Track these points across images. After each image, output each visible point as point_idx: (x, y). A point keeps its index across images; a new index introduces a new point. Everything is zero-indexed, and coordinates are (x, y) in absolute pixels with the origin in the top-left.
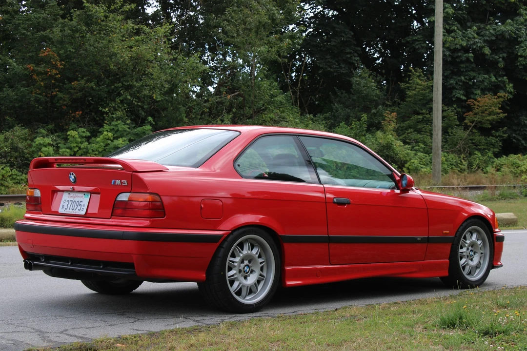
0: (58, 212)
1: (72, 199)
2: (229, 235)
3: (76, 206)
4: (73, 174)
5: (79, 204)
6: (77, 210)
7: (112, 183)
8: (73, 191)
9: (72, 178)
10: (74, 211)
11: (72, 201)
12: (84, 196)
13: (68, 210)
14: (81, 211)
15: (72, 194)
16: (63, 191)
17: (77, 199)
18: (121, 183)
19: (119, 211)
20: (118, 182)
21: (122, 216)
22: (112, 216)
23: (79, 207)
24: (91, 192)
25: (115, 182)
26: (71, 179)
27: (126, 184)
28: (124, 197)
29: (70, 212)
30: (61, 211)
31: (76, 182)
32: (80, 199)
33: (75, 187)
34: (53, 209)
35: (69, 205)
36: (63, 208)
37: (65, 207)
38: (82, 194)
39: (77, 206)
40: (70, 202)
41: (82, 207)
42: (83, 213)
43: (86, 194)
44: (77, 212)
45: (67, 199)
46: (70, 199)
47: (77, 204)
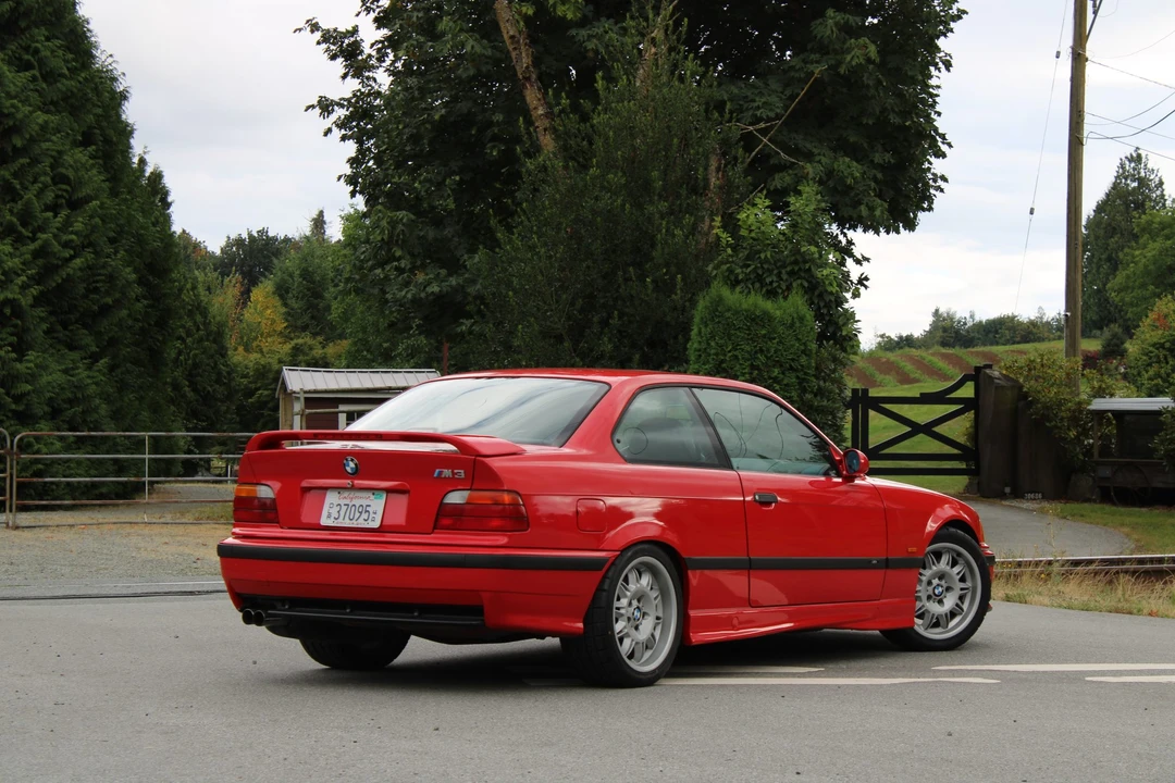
0: (319, 524)
1: (347, 502)
2: (617, 557)
3: (357, 514)
4: (352, 460)
5: (364, 510)
6: (361, 520)
7: (436, 475)
8: (353, 488)
9: (350, 466)
10: (354, 521)
11: (347, 505)
12: (372, 497)
13: (341, 520)
14: (369, 521)
15: (346, 494)
16: (326, 489)
17: (357, 502)
18: (453, 474)
19: (446, 521)
20: (447, 473)
21: (454, 529)
22: (435, 528)
23: (365, 516)
24: (388, 491)
25: (440, 473)
26: (349, 469)
27: (463, 475)
28: (456, 498)
29: (347, 523)
30: (324, 521)
31: (356, 474)
32: (365, 503)
33: (356, 482)
34: (306, 518)
35: (342, 513)
36: (329, 516)
37: (333, 516)
38: (370, 494)
39: (361, 513)
40: (344, 508)
41: (372, 515)
42: (376, 524)
43: (376, 492)
44: (361, 524)
45: (336, 501)
46: (342, 502)
47: (361, 509)
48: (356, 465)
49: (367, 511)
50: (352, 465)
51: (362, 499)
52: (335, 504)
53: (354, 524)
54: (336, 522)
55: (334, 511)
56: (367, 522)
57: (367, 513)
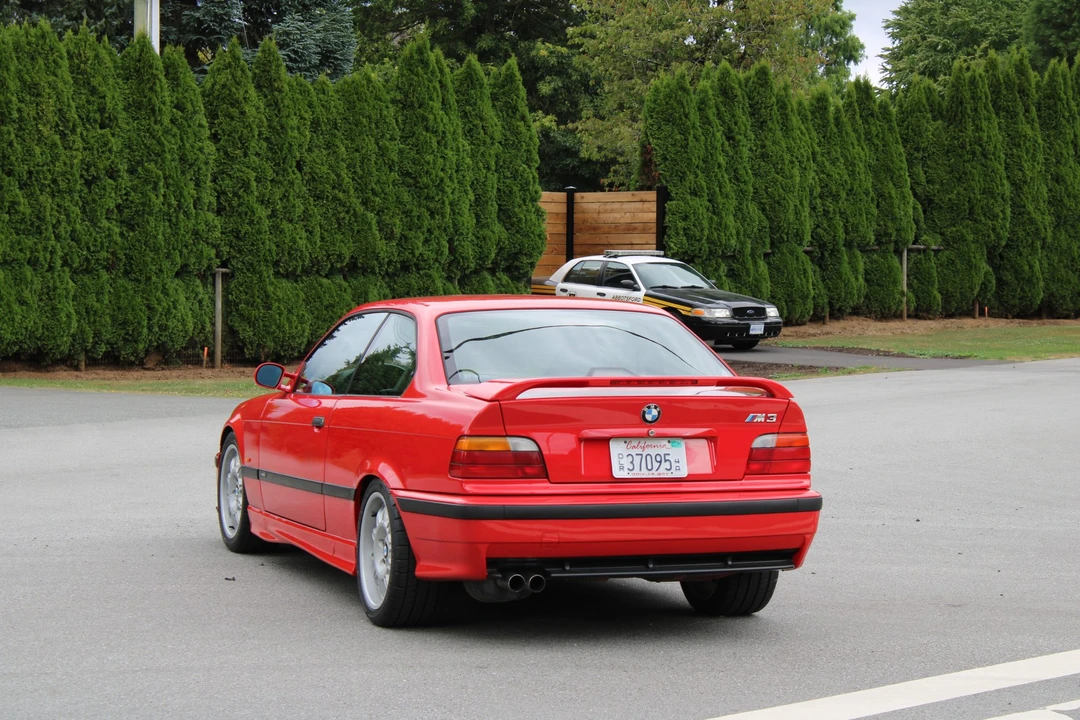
0: (612, 477)
1: (640, 451)
3: (656, 465)
4: (656, 407)
5: (663, 459)
6: (662, 470)
7: (748, 420)
9: (652, 414)
10: (654, 471)
11: (641, 455)
12: (668, 445)
13: (636, 471)
14: (673, 470)
15: (635, 443)
17: (652, 451)
18: (767, 418)
20: (762, 417)
21: (763, 473)
22: (746, 474)
23: (666, 466)
24: (686, 438)
25: (755, 418)
27: (776, 420)
28: (760, 442)
29: (645, 474)
30: (619, 474)
31: (657, 421)
32: (662, 452)
35: (636, 464)
36: (622, 468)
37: (626, 467)
38: (664, 442)
39: (660, 462)
41: (674, 465)
42: (683, 473)
43: (672, 440)
44: (663, 473)
45: (625, 451)
46: (634, 452)
47: (658, 459)
48: (659, 412)
49: (666, 461)
50: (655, 412)
51: (658, 448)
52: (625, 455)
53: (654, 474)
54: (631, 473)
55: (626, 462)
56: (670, 472)
57: (668, 463)
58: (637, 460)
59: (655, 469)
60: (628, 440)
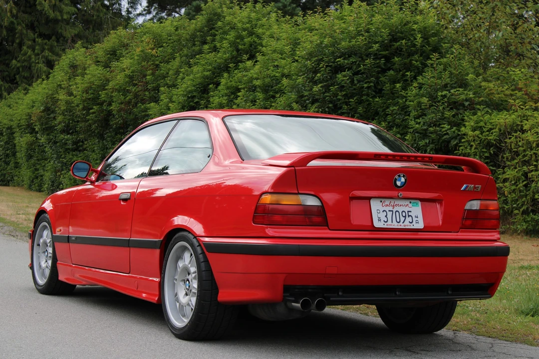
0: (372, 227)
1: (391, 208)
3: (402, 219)
4: (403, 176)
5: (407, 215)
6: (407, 223)
7: (462, 189)
10: (401, 223)
11: (392, 211)
12: (410, 205)
13: (390, 222)
14: (414, 223)
15: (387, 202)
17: (400, 209)
18: (475, 188)
20: (471, 186)
21: (472, 228)
22: (461, 228)
23: (409, 219)
24: (423, 200)
25: (467, 187)
26: (398, 183)
27: (480, 190)
29: (395, 225)
30: (378, 224)
32: (406, 209)
33: (401, 193)
34: (356, 222)
35: (389, 217)
36: (379, 220)
37: (383, 220)
38: (408, 202)
39: (405, 217)
41: (415, 219)
42: (421, 225)
43: (412, 201)
44: (407, 225)
45: (382, 209)
46: (387, 209)
47: (404, 215)
48: (405, 180)
49: (409, 216)
50: (402, 180)
51: (403, 206)
53: (401, 226)
54: (386, 224)
55: (383, 215)
56: (412, 224)
57: (410, 217)
58: (390, 214)
59: (402, 221)
60: (383, 200)
